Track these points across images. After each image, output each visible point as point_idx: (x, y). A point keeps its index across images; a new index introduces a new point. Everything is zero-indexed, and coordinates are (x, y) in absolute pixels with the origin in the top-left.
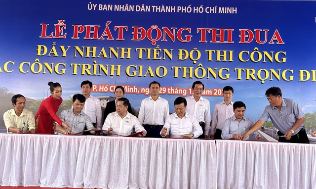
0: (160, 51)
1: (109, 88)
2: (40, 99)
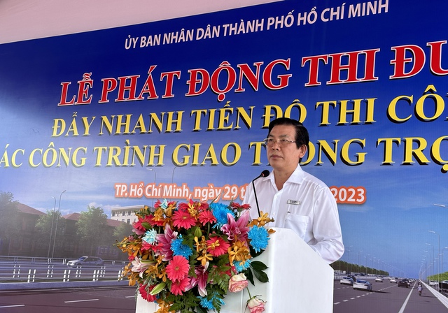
1: (144, 189)
2: (50, 211)
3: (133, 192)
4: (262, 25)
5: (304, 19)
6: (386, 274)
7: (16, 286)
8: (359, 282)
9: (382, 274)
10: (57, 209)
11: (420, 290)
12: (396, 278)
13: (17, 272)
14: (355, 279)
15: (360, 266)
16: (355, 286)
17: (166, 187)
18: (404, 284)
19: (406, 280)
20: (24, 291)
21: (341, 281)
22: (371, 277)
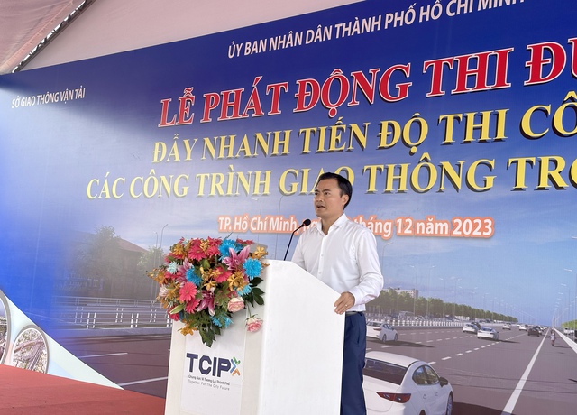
0: (342, 129)
1: (249, 222)
2: (151, 247)
3: (237, 226)
4: (379, 23)
5: (427, 14)
6: (515, 321)
7: (119, 331)
8: (484, 330)
9: (511, 320)
10: (159, 245)
11: (553, 339)
12: (526, 326)
13: (120, 316)
14: (479, 326)
15: (485, 311)
16: (479, 335)
17: (272, 219)
18: (534, 332)
19: (537, 327)
20: (127, 338)
21: (464, 329)
22: (498, 324)
